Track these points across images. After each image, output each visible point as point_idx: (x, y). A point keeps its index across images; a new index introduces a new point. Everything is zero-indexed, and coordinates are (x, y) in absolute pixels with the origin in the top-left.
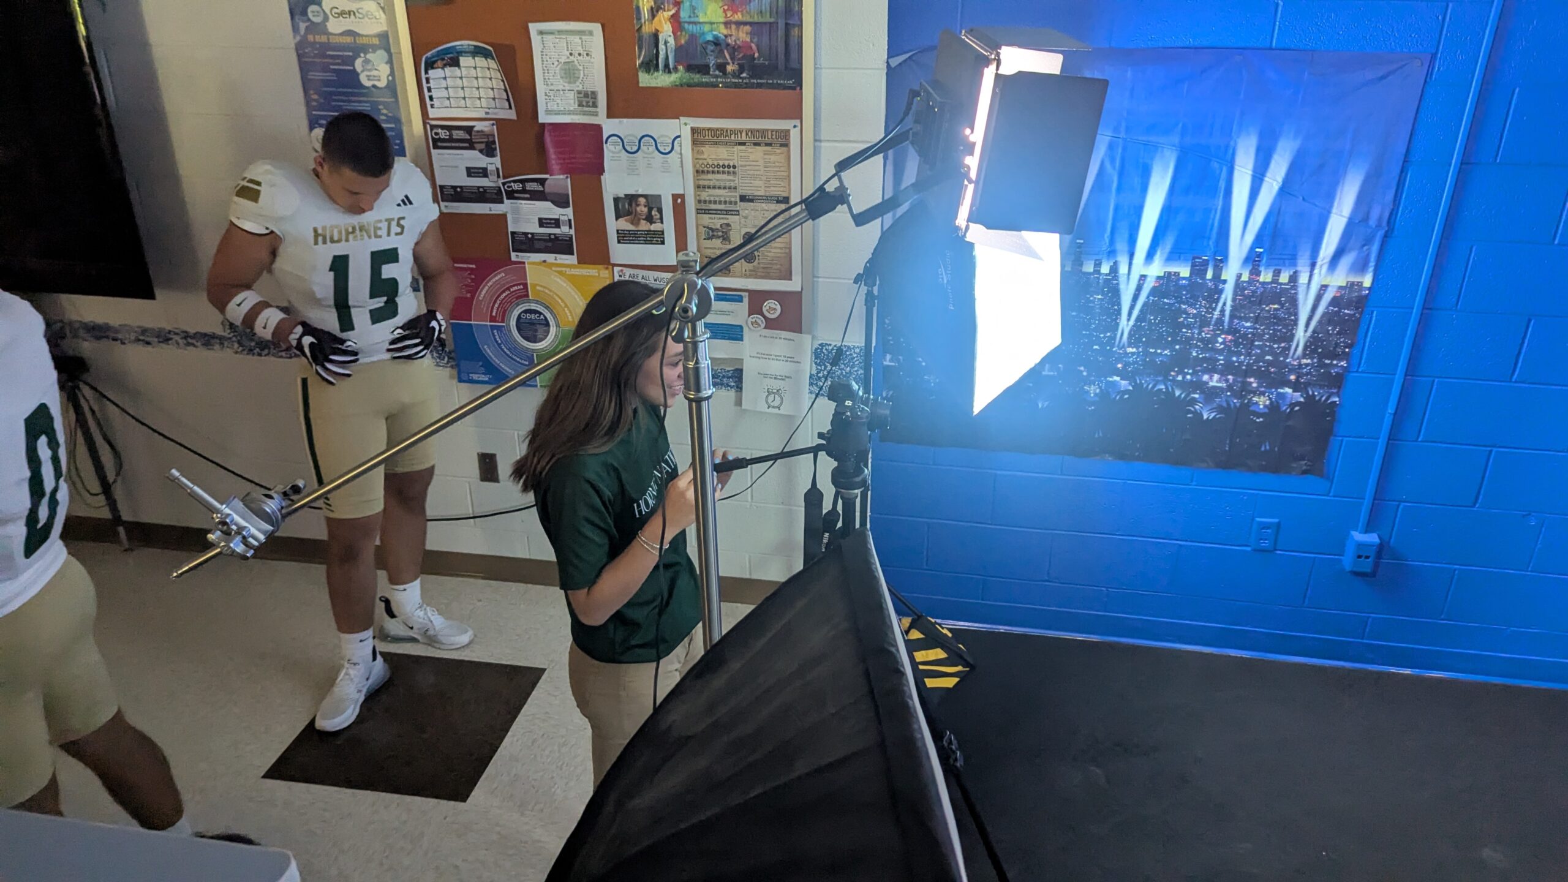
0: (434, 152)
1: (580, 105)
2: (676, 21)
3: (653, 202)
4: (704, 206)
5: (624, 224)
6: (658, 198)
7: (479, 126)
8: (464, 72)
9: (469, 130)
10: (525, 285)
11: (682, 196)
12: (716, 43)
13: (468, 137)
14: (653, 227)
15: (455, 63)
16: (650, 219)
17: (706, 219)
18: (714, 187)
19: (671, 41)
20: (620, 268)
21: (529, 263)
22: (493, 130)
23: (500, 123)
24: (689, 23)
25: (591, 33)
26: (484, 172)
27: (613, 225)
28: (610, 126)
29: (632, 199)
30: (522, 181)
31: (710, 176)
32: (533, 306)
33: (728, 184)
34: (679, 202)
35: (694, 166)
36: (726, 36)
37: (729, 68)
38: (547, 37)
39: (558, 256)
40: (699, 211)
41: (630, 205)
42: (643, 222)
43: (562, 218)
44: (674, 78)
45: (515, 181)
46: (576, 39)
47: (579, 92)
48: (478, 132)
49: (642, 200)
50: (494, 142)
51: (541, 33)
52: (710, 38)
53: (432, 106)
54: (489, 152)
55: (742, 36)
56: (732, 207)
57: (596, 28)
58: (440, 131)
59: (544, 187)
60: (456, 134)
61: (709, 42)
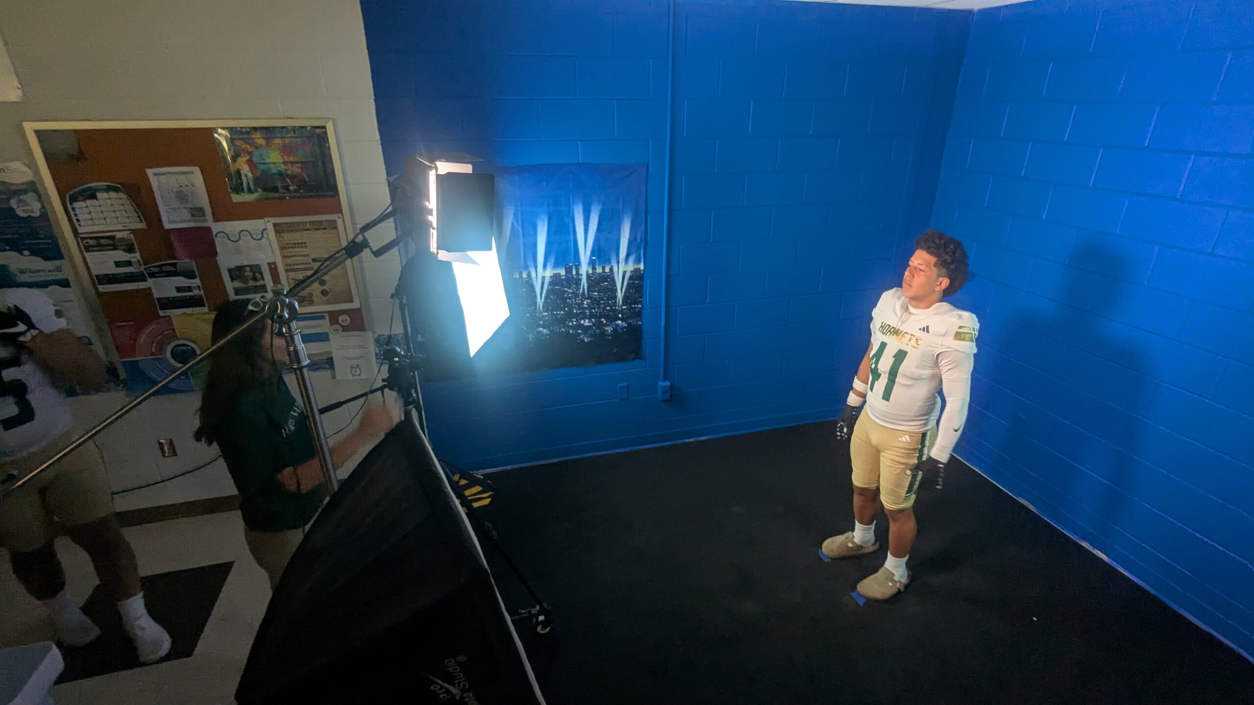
0: (87, 255)
1: (193, 215)
2: (250, 162)
3: (256, 269)
4: (289, 267)
5: (238, 284)
6: (258, 266)
7: (119, 235)
8: (101, 202)
9: (112, 238)
10: (173, 330)
11: (274, 263)
12: (280, 174)
13: (112, 243)
14: (258, 283)
15: (93, 196)
17: (292, 275)
18: (295, 256)
19: (250, 175)
21: (173, 316)
22: (131, 237)
23: (133, 231)
25: (193, 173)
26: (129, 263)
27: (230, 285)
28: (216, 227)
29: (240, 269)
30: (160, 266)
31: (290, 250)
32: (182, 342)
33: (303, 253)
34: (273, 268)
35: (279, 245)
36: (285, 170)
37: (291, 188)
38: (160, 177)
39: (194, 309)
40: (287, 271)
41: (240, 272)
42: (250, 281)
43: (193, 285)
44: (255, 196)
45: (153, 267)
46: (182, 177)
47: (191, 209)
48: (119, 238)
49: (248, 268)
50: (133, 244)
51: (155, 174)
52: (275, 171)
53: (80, 225)
54: (130, 249)
56: (309, 266)
57: (196, 169)
58: (89, 240)
59: (175, 268)
60: (103, 241)
61: (275, 174)
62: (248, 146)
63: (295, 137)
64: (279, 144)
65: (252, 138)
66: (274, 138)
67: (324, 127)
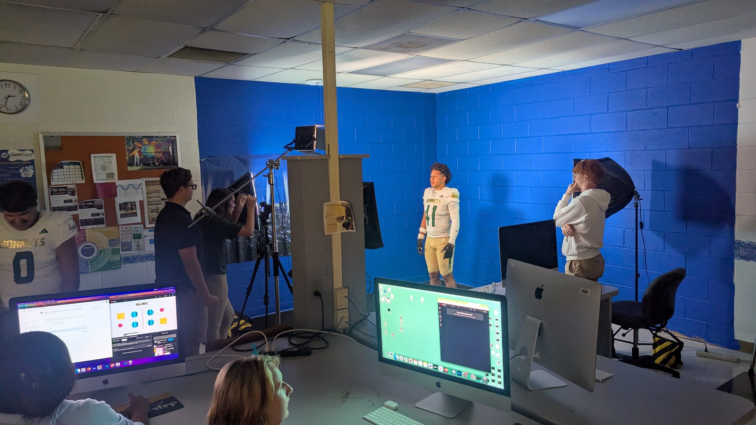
0: (51, 196)
1: (108, 177)
2: (140, 152)
3: (133, 204)
4: (150, 203)
5: (123, 212)
7: (69, 186)
8: (65, 170)
9: (66, 188)
10: (85, 237)
11: (143, 201)
12: (152, 157)
13: (65, 190)
14: (133, 211)
15: (62, 167)
16: (132, 209)
17: (151, 207)
18: (153, 197)
19: (138, 157)
20: (121, 226)
21: (87, 229)
22: (74, 187)
23: (77, 185)
24: (144, 153)
25: (112, 156)
26: (71, 201)
27: (119, 212)
28: (118, 183)
29: (126, 204)
30: (86, 202)
31: (153, 194)
32: (88, 244)
33: (157, 196)
34: (141, 203)
35: (146, 192)
36: (155, 156)
37: (156, 164)
38: (96, 158)
39: (98, 225)
40: (148, 205)
41: (125, 206)
42: (129, 210)
43: (100, 213)
44: (139, 167)
45: (84, 202)
46: (107, 158)
47: (107, 174)
48: (69, 188)
50: (75, 191)
51: (94, 157)
52: (150, 156)
53: (53, 181)
54: (73, 194)
55: (160, 155)
56: (159, 202)
57: (114, 155)
58: (54, 189)
59: (93, 203)
60: (60, 190)
61: (150, 157)
62: (140, 145)
63: (162, 141)
64: (154, 144)
65: (143, 141)
66: (153, 141)
67: (175, 137)
